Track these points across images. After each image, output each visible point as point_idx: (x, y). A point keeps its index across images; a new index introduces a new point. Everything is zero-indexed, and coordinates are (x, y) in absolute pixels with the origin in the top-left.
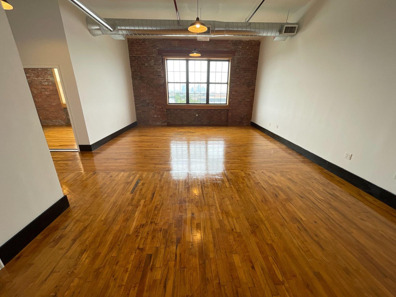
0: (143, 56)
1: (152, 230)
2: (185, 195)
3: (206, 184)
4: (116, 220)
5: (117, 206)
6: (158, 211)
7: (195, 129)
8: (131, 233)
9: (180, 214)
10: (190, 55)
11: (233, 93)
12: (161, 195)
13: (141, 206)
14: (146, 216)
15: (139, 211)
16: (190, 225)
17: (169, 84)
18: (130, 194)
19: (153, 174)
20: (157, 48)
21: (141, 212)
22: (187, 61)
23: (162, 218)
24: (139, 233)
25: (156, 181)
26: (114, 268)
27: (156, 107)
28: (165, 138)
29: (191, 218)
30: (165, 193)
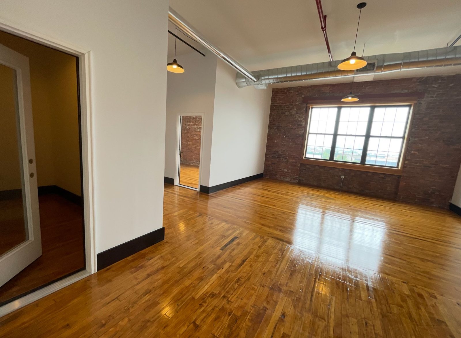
0: (285, 104)
1: (220, 307)
2: (283, 280)
3: (323, 278)
4: (191, 273)
5: (200, 258)
6: (239, 285)
7: (336, 195)
8: (197, 297)
9: (265, 304)
10: (342, 100)
11: (412, 152)
12: (253, 266)
13: (224, 270)
14: (222, 285)
15: (218, 275)
16: (272, 329)
17: (310, 135)
18: (220, 250)
19: (255, 236)
20: (303, 96)
21: (219, 277)
22: (340, 108)
23: (240, 298)
24: (205, 302)
25: (254, 247)
26: (160, 330)
27: (288, 160)
28: (288, 197)
29: (279, 320)
30: (258, 266)
